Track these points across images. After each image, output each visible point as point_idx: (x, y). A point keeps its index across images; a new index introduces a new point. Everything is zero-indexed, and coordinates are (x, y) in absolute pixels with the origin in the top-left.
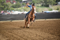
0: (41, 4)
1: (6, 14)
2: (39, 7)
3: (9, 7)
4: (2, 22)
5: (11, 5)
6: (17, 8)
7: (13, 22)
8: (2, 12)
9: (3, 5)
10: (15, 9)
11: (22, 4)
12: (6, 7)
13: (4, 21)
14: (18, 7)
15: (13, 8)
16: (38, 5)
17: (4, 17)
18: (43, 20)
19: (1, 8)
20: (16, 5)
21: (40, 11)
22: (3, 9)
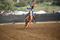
0: (51, 2)
1: (8, 14)
2: (48, 6)
3: (11, 5)
4: (2, 24)
5: (14, 3)
6: (21, 8)
7: (16, 25)
8: (2, 13)
9: (3, 4)
10: (19, 8)
11: (27, 2)
12: (7, 6)
13: (5, 24)
14: (23, 6)
15: (16, 8)
16: (47, 3)
17: (4, 18)
18: (54, 22)
19: (1, 7)
20: (20, 4)
21: (50, 11)
22: (3, 8)
